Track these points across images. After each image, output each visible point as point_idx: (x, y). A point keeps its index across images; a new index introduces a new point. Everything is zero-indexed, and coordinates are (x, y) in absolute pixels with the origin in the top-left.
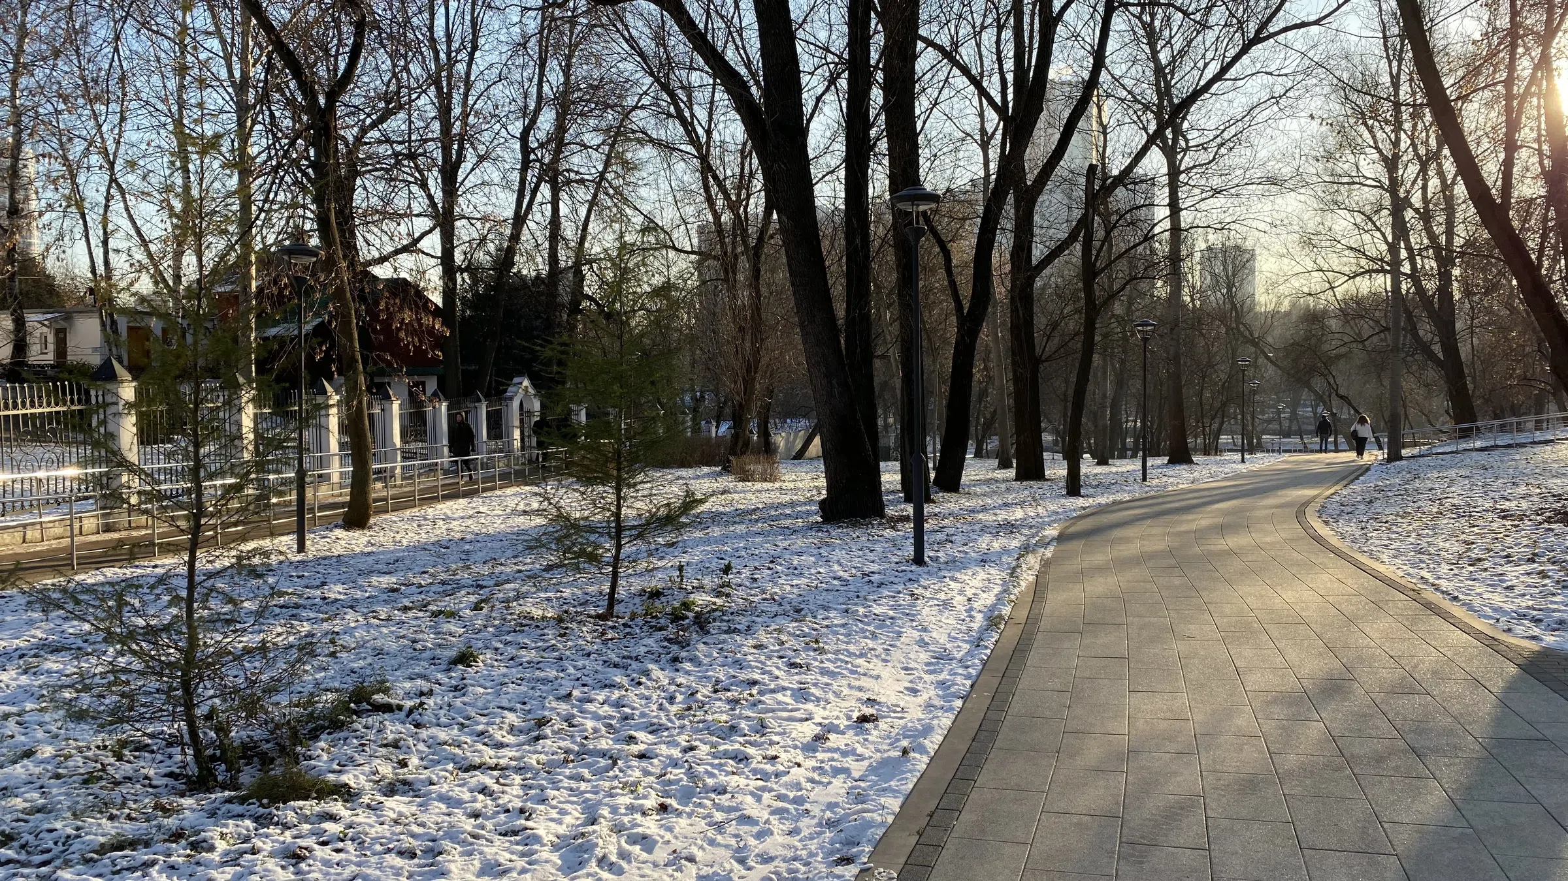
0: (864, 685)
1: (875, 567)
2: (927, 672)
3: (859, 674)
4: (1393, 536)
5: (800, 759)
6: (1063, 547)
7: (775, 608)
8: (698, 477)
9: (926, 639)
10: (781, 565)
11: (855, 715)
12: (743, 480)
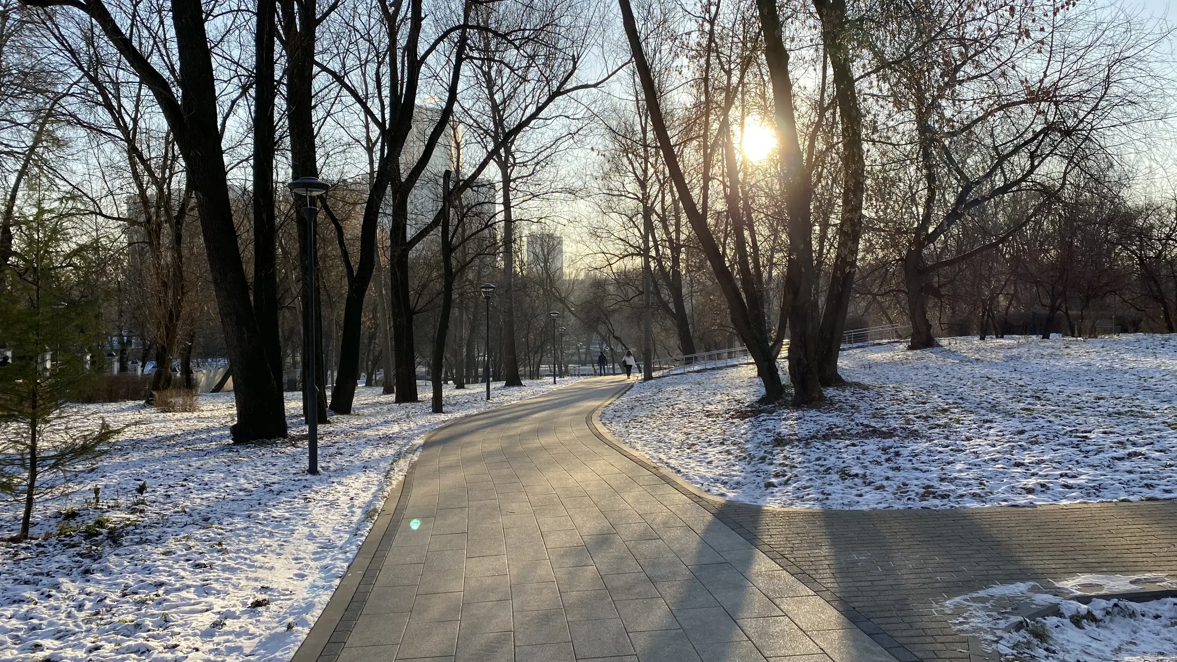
0: (260, 576)
1: (275, 479)
2: (315, 560)
3: (256, 567)
4: (644, 431)
5: (198, 644)
6: (426, 453)
7: (186, 519)
8: (123, 410)
9: (315, 533)
10: (193, 482)
11: (250, 601)
12: (164, 411)
